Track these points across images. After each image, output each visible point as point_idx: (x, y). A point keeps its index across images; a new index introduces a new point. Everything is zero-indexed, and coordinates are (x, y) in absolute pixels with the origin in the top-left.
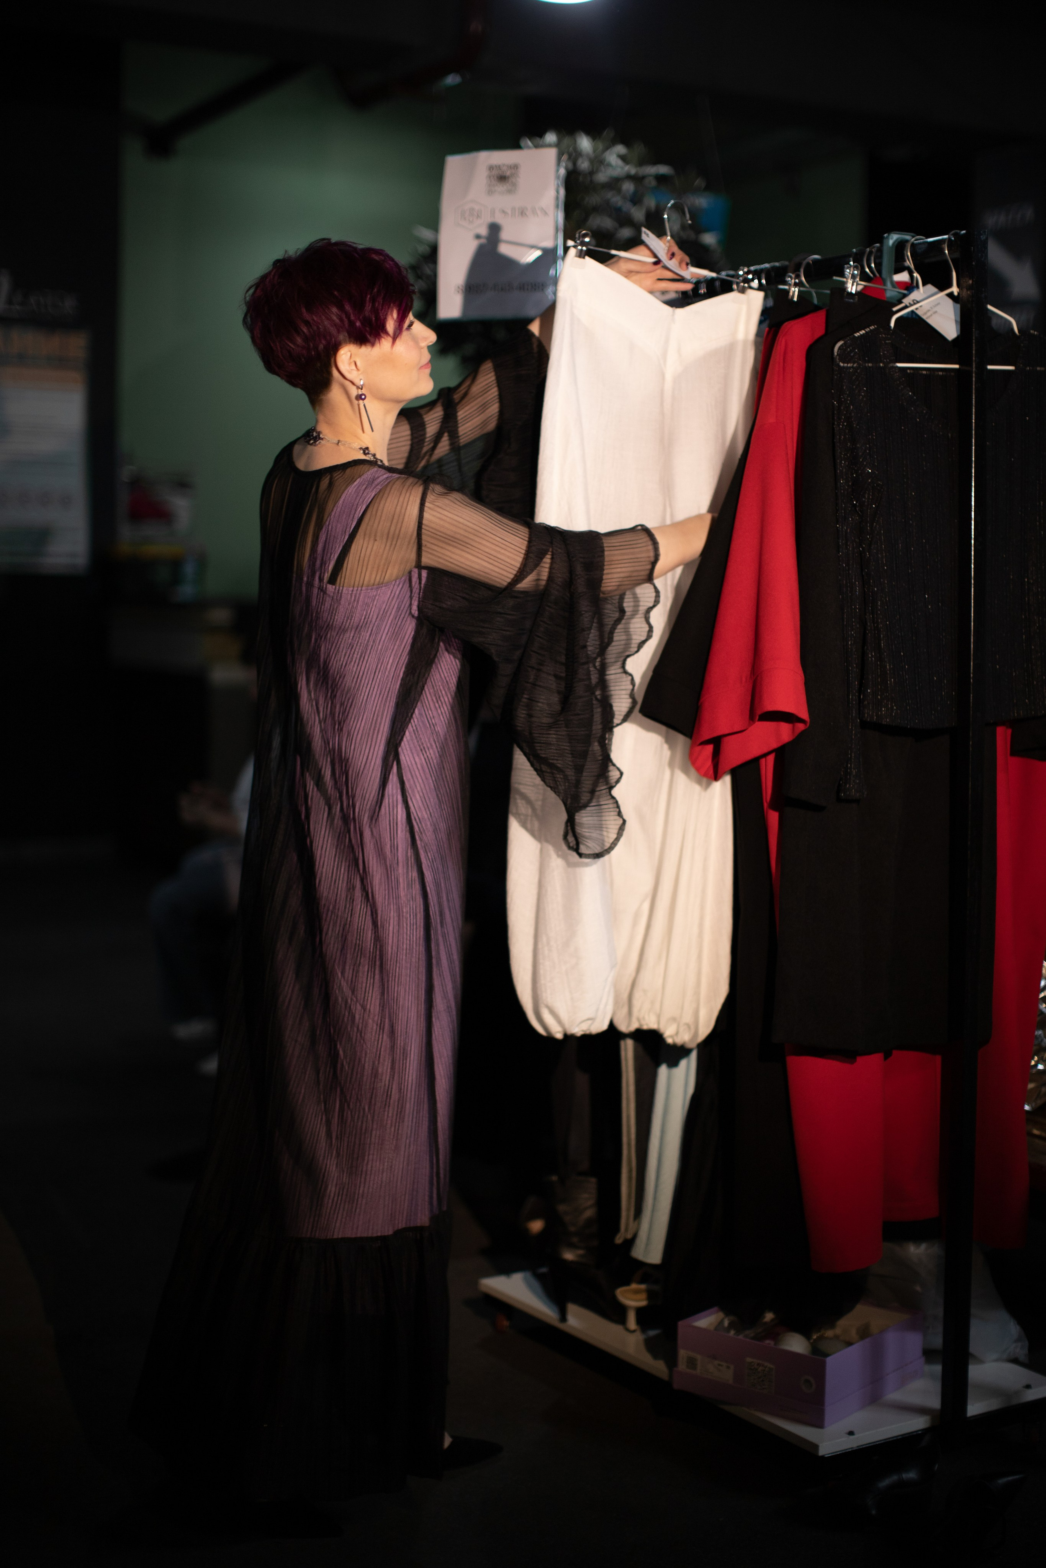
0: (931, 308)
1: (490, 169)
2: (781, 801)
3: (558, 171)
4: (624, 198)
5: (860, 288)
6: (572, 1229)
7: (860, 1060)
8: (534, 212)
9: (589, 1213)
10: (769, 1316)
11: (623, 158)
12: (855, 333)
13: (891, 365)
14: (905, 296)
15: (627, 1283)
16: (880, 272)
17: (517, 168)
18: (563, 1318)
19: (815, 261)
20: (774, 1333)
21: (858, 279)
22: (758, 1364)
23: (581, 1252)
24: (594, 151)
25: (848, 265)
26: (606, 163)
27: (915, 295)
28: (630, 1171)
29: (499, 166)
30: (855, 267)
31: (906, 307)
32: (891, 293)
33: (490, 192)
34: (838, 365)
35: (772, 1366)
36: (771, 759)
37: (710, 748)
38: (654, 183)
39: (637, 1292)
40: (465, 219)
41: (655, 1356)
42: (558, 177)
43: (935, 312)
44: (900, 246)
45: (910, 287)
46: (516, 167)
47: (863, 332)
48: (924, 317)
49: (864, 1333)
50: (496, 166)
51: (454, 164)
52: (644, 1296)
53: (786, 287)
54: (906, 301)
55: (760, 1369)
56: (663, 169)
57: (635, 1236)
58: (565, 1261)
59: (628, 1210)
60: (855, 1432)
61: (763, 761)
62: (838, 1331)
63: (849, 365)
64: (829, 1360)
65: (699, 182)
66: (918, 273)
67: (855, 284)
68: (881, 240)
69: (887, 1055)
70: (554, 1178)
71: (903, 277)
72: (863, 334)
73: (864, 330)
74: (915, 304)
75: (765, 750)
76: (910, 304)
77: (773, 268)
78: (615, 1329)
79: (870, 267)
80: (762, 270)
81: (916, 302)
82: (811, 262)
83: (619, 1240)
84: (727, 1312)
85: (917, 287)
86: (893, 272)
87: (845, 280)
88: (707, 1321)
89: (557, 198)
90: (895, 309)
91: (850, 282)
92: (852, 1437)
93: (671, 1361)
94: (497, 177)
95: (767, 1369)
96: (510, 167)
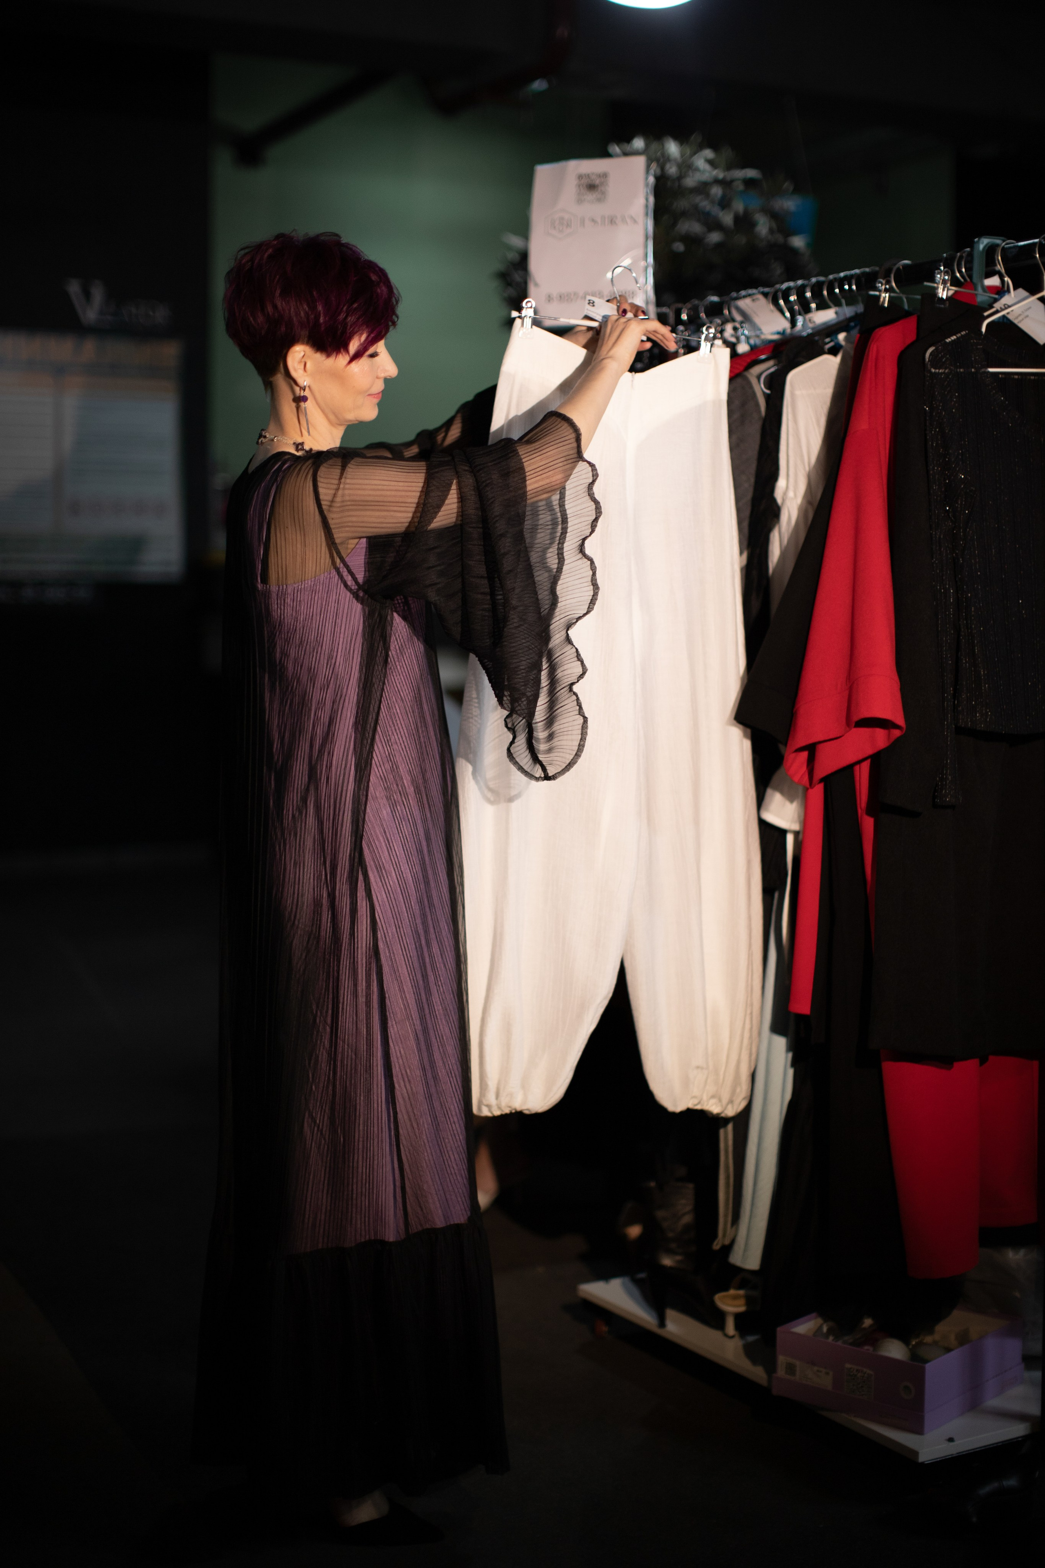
0: (1023, 312)
1: (579, 179)
2: (876, 807)
3: (647, 178)
4: (713, 202)
5: (951, 293)
6: (671, 1235)
7: (957, 1065)
8: (624, 220)
9: (687, 1219)
10: (868, 1322)
11: (710, 162)
12: (947, 338)
13: (983, 370)
14: (996, 300)
15: (726, 1289)
16: (970, 277)
17: (606, 177)
18: (662, 1324)
19: (905, 267)
20: (872, 1339)
21: (949, 285)
22: (857, 1370)
23: (679, 1258)
24: (682, 155)
25: (939, 271)
26: (694, 168)
27: (1006, 300)
28: (727, 1178)
29: (588, 175)
30: (946, 273)
31: (997, 312)
32: (982, 298)
33: (580, 201)
34: (931, 372)
35: (871, 1372)
36: (865, 767)
37: (805, 755)
38: (741, 187)
39: (735, 1297)
40: (555, 227)
41: (754, 1361)
42: (647, 185)
43: (1027, 316)
44: (991, 251)
45: (1001, 291)
46: (605, 175)
47: (954, 338)
48: (1016, 322)
49: (963, 1339)
50: (585, 175)
51: (544, 173)
52: (742, 1301)
53: (877, 293)
54: (997, 306)
55: (859, 1375)
56: (751, 173)
57: (733, 1242)
58: (664, 1267)
59: (726, 1216)
60: (955, 1439)
61: (857, 768)
62: (937, 1337)
63: (940, 371)
64: (928, 1366)
65: (788, 185)
66: (1009, 277)
67: (946, 289)
68: (971, 245)
69: (983, 1060)
70: (653, 1184)
71: (994, 281)
72: (955, 340)
73: (955, 335)
74: (1006, 308)
75: (861, 757)
76: (1001, 308)
77: (864, 274)
78: (714, 1334)
79: (960, 272)
80: (852, 276)
81: (1007, 307)
82: (901, 267)
83: (716, 1246)
84: (825, 1315)
85: (1008, 291)
86: (984, 276)
87: (936, 285)
88: (805, 1327)
89: (647, 206)
90: (986, 314)
91: (941, 287)
92: (951, 1444)
93: (770, 1367)
94: (587, 186)
95: (866, 1375)
96: (599, 176)
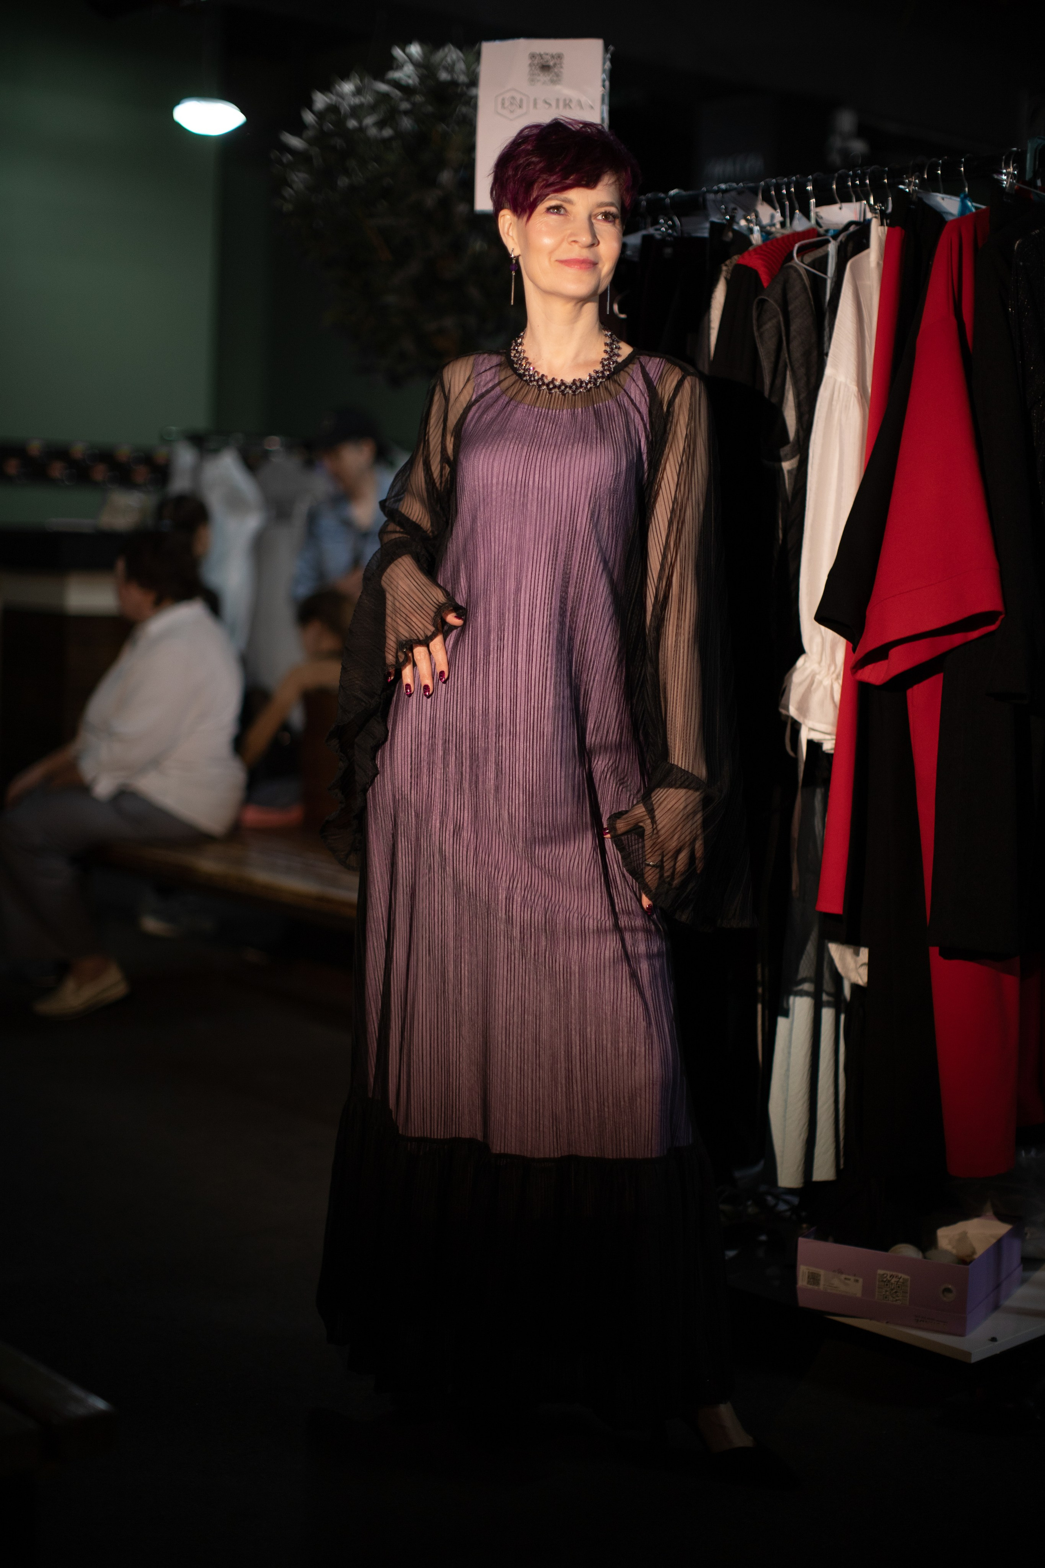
1: (531, 58)
8: (579, 104)
17: (560, 59)
22: (891, 1276)
29: (541, 55)
33: (532, 81)
35: (907, 1277)
40: (506, 107)
42: (604, 71)
46: (560, 56)
50: (538, 55)
51: (490, 50)
55: (893, 1280)
60: (998, 1338)
64: (970, 1267)
92: (996, 1343)
94: (540, 66)
95: (901, 1280)
96: (553, 57)
